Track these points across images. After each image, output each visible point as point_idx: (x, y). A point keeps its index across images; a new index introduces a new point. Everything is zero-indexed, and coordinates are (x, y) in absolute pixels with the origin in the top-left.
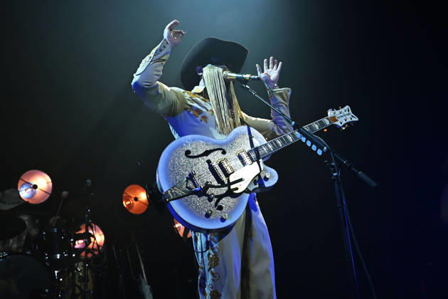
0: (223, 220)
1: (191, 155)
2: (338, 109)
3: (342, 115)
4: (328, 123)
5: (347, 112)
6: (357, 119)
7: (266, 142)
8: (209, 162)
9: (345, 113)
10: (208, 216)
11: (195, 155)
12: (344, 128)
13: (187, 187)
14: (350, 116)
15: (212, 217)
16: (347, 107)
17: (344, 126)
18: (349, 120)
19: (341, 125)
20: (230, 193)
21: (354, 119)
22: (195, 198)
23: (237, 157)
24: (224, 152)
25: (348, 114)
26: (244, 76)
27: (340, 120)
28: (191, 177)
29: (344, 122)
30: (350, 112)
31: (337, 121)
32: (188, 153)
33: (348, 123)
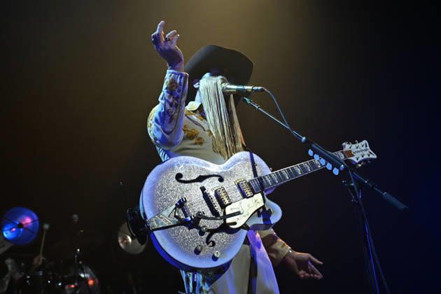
0: (215, 259)
1: (183, 179)
2: (354, 143)
3: (359, 150)
4: (342, 157)
5: (364, 148)
6: (375, 157)
7: (271, 173)
8: (203, 189)
9: (363, 148)
10: (197, 252)
11: (188, 179)
12: (360, 165)
13: (175, 216)
14: (367, 152)
15: (201, 254)
16: (365, 142)
17: (360, 163)
18: (366, 157)
19: (357, 161)
20: (225, 228)
21: (371, 156)
22: (183, 230)
23: (236, 187)
24: (221, 180)
25: (366, 150)
26: (246, 87)
27: (357, 155)
28: (181, 204)
29: (361, 158)
30: (368, 147)
31: (353, 156)
32: (179, 176)
33: (365, 160)
